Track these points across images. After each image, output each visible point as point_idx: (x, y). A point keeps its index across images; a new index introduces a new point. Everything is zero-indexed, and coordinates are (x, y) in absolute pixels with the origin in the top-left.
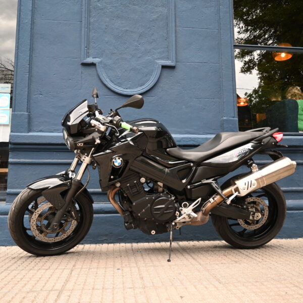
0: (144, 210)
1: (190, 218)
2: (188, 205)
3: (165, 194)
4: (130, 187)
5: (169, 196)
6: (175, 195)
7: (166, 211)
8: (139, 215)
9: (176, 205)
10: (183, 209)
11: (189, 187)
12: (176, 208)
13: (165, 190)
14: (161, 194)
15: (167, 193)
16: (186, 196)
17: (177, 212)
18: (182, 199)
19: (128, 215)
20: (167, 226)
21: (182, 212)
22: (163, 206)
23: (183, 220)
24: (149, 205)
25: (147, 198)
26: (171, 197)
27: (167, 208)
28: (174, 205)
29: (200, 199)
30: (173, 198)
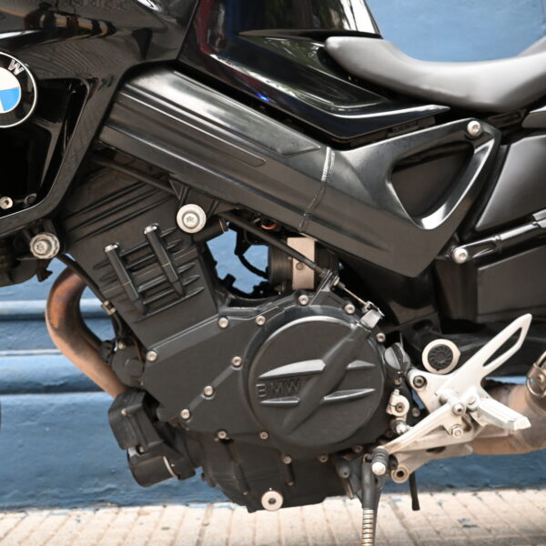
0: (209, 390)
1: (470, 425)
2: (456, 353)
3: (324, 300)
4: (124, 259)
5: (350, 307)
6: (380, 304)
7: (332, 391)
8: (185, 414)
9: (389, 356)
10: (432, 377)
11: (460, 253)
12: (389, 372)
13: (327, 273)
14: (304, 299)
15: (336, 290)
16: (441, 306)
17: (397, 398)
18: (420, 325)
19: (135, 414)
20: (344, 472)
21: (426, 396)
22: (317, 365)
23: (434, 442)
24: (237, 360)
25: (224, 323)
26: (359, 312)
27: (338, 378)
28: (379, 360)
29: (524, 321)
30: (372, 318)
